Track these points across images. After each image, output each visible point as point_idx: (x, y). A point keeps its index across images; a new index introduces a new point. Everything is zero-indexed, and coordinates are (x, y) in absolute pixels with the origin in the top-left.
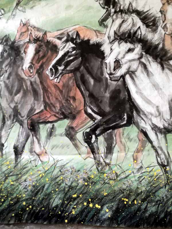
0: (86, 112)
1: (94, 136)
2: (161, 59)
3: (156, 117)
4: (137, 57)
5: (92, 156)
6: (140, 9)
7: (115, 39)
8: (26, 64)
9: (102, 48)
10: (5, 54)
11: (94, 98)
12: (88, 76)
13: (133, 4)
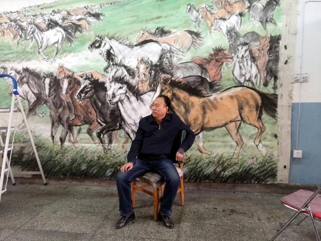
0: (97, 121)
1: (102, 134)
2: (137, 95)
3: (134, 125)
4: (124, 92)
6: (126, 64)
7: (113, 81)
8: (64, 92)
10: (52, 84)
11: (101, 114)
12: (98, 101)
13: (123, 61)
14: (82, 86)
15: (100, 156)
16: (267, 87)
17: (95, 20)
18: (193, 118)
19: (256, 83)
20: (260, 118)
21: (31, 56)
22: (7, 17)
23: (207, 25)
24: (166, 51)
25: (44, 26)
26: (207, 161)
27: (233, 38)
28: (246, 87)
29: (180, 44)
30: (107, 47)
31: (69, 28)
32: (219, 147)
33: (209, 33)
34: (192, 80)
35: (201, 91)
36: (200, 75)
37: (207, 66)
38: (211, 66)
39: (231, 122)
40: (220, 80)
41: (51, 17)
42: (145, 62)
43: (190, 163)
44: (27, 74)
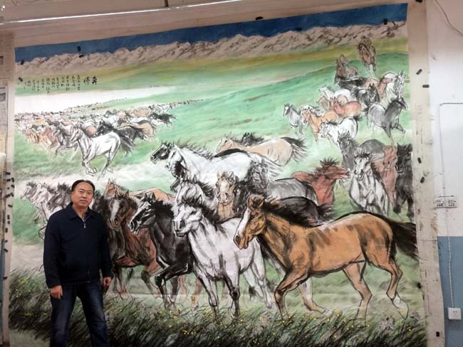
0: (157, 260)
1: (163, 280)
2: (215, 222)
3: (210, 267)
4: (198, 218)
5: (161, 296)
7: (182, 203)
8: (113, 217)
9: (172, 209)
12: (160, 231)
13: (198, 177)
14: (139, 210)
15: (159, 314)
16: (400, 214)
17: (162, 123)
18: (296, 257)
19: (384, 209)
20: (392, 257)
21: (72, 169)
22: (45, 118)
23: (312, 131)
24: (257, 164)
25: (93, 130)
26: (318, 322)
27: (348, 147)
28: (370, 213)
29: (275, 155)
30: (177, 158)
31: (126, 133)
32: (336, 300)
33: (314, 141)
34: (294, 203)
35: (306, 218)
36: (304, 196)
37: (313, 184)
38: (319, 184)
39: (351, 263)
40: (332, 204)
41: (105, 119)
42: (229, 179)
43: (294, 326)
44: (63, 193)
